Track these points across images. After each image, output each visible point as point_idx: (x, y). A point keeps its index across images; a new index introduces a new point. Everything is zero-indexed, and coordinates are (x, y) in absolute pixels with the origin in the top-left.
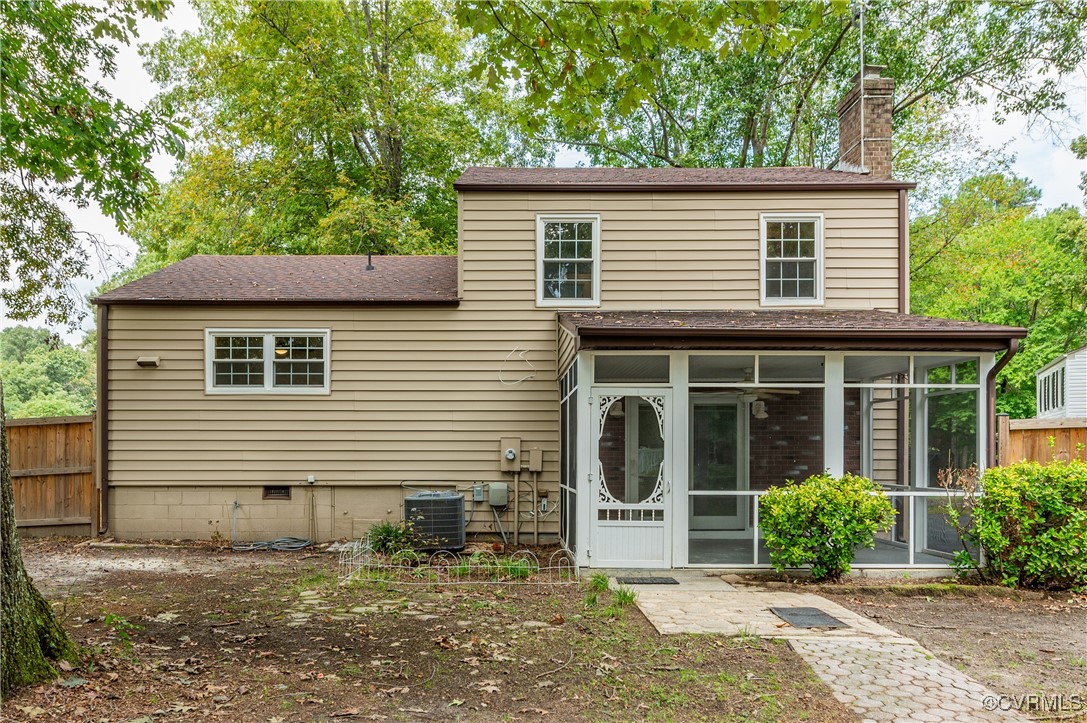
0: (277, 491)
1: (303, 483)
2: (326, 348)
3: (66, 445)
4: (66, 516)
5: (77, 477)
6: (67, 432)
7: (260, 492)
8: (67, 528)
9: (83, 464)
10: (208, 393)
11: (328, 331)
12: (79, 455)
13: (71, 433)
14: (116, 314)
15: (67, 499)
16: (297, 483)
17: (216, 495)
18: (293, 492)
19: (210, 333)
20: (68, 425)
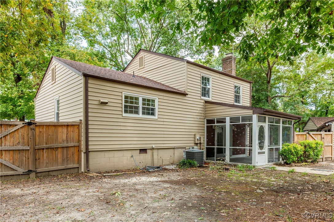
0: (143, 151)
1: (151, 148)
2: (156, 103)
3: (67, 134)
4: (67, 165)
5: (72, 148)
6: (67, 128)
7: (138, 151)
8: (67, 170)
9: (74, 142)
10: (123, 116)
11: (157, 98)
12: (73, 139)
13: (69, 129)
14: (90, 81)
15: (67, 157)
16: (149, 148)
17: (125, 153)
18: (148, 151)
19: (124, 94)
20: (68, 125)
